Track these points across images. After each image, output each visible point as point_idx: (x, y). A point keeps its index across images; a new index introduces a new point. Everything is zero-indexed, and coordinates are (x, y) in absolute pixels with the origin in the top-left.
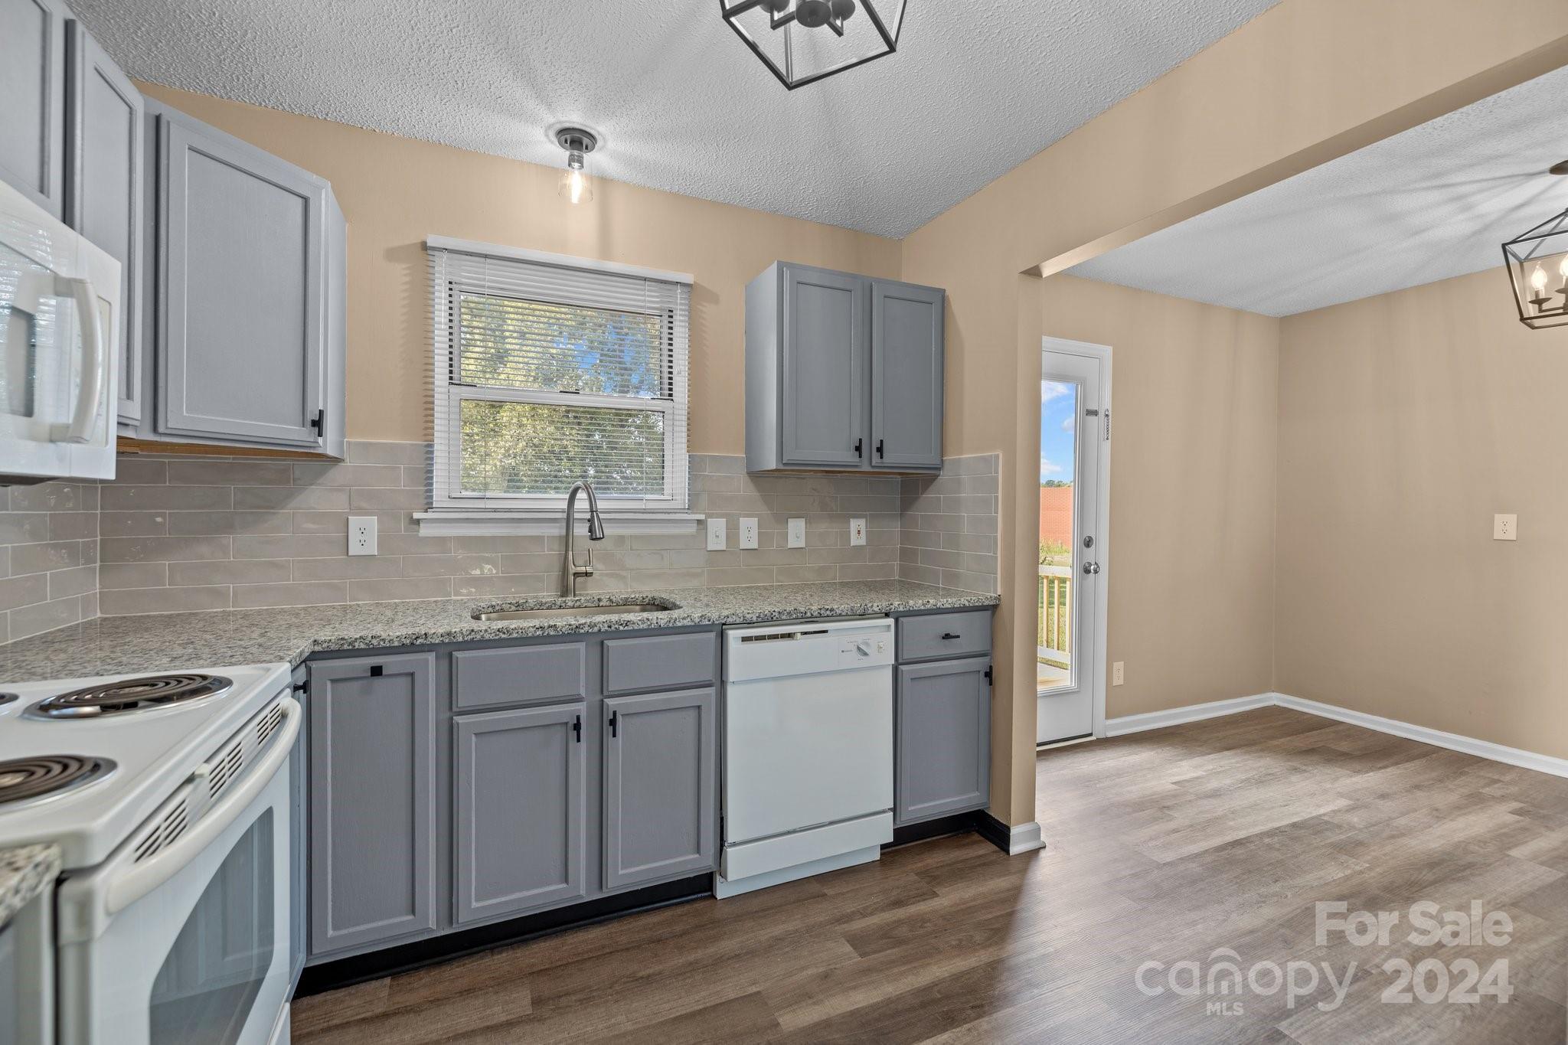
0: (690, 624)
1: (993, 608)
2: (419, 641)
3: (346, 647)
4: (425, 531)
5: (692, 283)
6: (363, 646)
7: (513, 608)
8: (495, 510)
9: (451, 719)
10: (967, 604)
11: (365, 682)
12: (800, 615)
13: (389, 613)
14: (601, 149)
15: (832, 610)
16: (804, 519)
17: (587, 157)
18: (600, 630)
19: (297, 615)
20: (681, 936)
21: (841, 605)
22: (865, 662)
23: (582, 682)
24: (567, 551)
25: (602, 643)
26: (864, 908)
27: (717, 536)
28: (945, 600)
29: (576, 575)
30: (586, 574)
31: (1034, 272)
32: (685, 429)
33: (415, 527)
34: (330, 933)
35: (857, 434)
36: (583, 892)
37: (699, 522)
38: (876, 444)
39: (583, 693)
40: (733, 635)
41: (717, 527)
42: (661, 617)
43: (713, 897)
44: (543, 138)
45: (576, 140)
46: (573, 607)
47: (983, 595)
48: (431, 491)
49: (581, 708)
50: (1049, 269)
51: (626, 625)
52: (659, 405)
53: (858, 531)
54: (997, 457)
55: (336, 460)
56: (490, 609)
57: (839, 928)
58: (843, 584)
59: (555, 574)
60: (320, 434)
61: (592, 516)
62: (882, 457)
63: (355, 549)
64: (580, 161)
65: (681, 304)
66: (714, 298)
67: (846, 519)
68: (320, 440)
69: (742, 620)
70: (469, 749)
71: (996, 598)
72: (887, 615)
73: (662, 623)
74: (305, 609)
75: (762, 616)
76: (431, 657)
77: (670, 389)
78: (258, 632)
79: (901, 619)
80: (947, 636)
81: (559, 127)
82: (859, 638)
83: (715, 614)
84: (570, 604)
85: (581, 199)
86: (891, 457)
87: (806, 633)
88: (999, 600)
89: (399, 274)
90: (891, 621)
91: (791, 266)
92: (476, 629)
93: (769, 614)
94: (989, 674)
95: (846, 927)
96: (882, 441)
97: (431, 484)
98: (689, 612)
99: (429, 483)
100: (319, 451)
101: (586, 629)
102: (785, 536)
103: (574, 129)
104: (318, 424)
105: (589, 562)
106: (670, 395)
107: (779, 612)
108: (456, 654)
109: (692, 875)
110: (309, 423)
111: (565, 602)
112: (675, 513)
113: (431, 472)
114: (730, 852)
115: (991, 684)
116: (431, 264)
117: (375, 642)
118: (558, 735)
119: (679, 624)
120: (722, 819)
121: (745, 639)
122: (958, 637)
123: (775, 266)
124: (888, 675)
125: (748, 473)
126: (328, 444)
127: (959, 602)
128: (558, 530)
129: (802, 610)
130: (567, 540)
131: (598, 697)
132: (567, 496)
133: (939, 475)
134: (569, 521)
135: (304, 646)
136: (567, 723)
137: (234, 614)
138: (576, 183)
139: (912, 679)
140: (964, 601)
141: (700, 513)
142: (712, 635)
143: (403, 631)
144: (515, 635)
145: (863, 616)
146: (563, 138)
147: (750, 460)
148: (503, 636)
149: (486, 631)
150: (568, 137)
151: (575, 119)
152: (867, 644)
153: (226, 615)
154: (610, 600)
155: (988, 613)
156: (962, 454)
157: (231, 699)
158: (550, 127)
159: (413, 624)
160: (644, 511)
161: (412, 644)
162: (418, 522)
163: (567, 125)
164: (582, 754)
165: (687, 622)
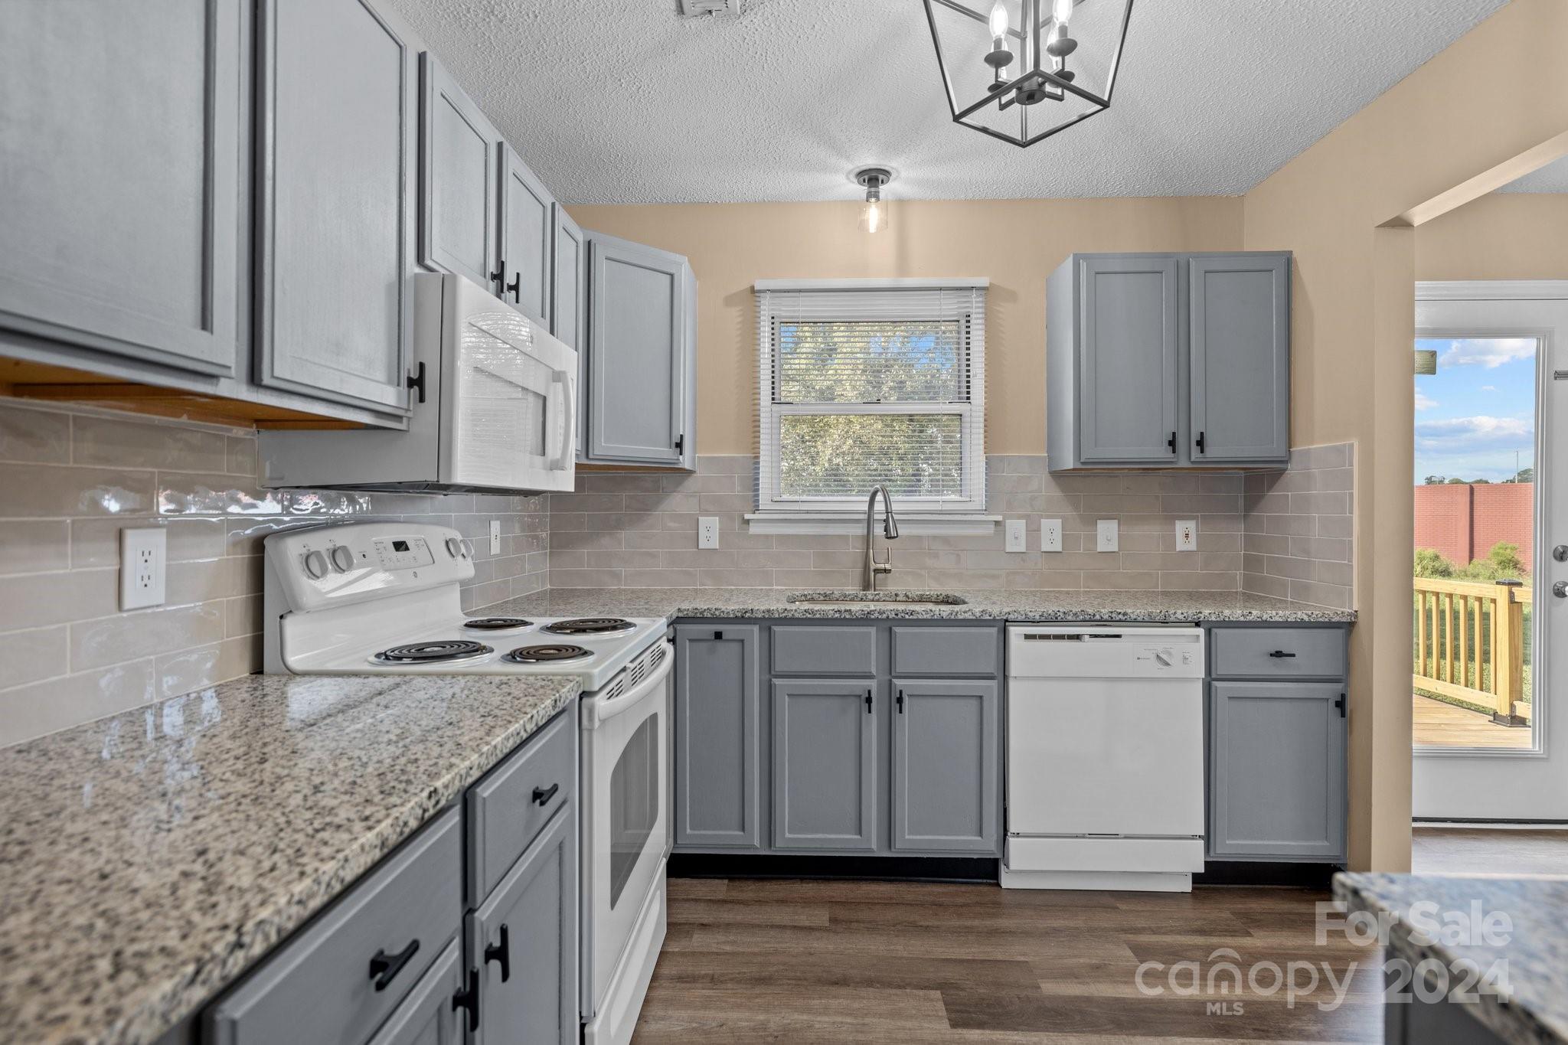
0: (971, 617)
1: (1348, 626)
2: (748, 615)
3: (698, 615)
4: (754, 529)
5: (987, 285)
6: (709, 616)
7: (822, 598)
8: (808, 512)
9: (771, 680)
10: (1306, 619)
11: (710, 643)
12: (1087, 617)
13: (727, 595)
14: (895, 179)
15: (1125, 614)
16: (1116, 521)
17: (883, 189)
18: (888, 617)
19: (665, 593)
20: (961, 906)
21: (1135, 611)
22: (1165, 672)
23: (873, 663)
24: (868, 548)
25: (890, 629)
26: (1159, 927)
27: (1016, 538)
28: (1274, 613)
29: (876, 571)
30: (886, 571)
31: (1401, 223)
32: (982, 431)
33: (745, 526)
34: (688, 831)
35: (1170, 428)
36: (874, 846)
37: (997, 523)
38: (1195, 437)
39: (874, 671)
40: (1015, 632)
41: (1016, 528)
42: (945, 610)
43: (998, 885)
44: (845, 181)
45: (873, 178)
46: (873, 601)
47: (1335, 610)
48: (758, 495)
49: (873, 684)
50: (1420, 215)
51: (911, 614)
52: (957, 408)
53: (1185, 534)
54: (1352, 445)
55: (690, 472)
56: (803, 598)
57: (1123, 936)
58: (1165, 594)
59: (859, 570)
60: (681, 454)
61: (888, 517)
62: (1202, 451)
63: (703, 544)
64: (877, 196)
65: (977, 308)
66: (1012, 296)
67: (1170, 519)
68: (681, 457)
69: (1024, 616)
70: (784, 707)
71: (1350, 615)
72: (1197, 624)
73: (944, 614)
74: (670, 590)
75: (1045, 614)
76: (756, 628)
77: (968, 393)
78: (643, 602)
79: (1214, 631)
80: (1278, 654)
81: (858, 170)
82: (1160, 647)
83: (997, 610)
84: (870, 597)
85: (878, 228)
86: (1213, 451)
87: (1096, 636)
88: (1356, 617)
89: (734, 316)
90: (1201, 631)
91: (1087, 257)
92: (788, 608)
93: (1053, 614)
94: (1341, 704)
95: (1131, 937)
96: (1202, 434)
97: (758, 490)
98: (974, 607)
99: (755, 488)
100: (680, 466)
101: (876, 615)
102: (1093, 539)
103: (870, 170)
104: (679, 445)
105: (887, 561)
106: (968, 398)
107: (1064, 613)
108: (775, 628)
109: (975, 857)
110: (674, 445)
111: (865, 595)
112: (972, 514)
113: (758, 479)
114: (1012, 841)
115: (1343, 715)
116: (758, 304)
117: (717, 613)
118: (853, 707)
119: (960, 617)
120: (1005, 810)
121: (1028, 637)
122: (1293, 655)
123: (1070, 260)
124: (1198, 690)
125: (1050, 473)
126: (686, 461)
127: (1295, 616)
128: (860, 530)
129: (1091, 611)
130: (868, 539)
131: (888, 677)
132: (868, 499)
133: (1286, 470)
134: (869, 521)
135: (672, 611)
136: (860, 696)
137: (624, 590)
138: (873, 215)
139: (1230, 698)
140: (1301, 615)
141: (999, 514)
142: (994, 630)
143: (736, 607)
144: (818, 616)
145: (1165, 623)
146: (862, 179)
147: (1051, 459)
148: (809, 616)
149: (796, 610)
150: (866, 177)
151: (870, 161)
152: (1170, 654)
153: (620, 591)
154: (907, 596)
155: (1340, 632)
156: (1313, 444)
157: (636, 634)
158: (849, 173)
159: (744, 603)
160: (941, 513)
161: (743, 617)
162: (748, 522)
163: (864, 168)
164: (873, 724)
165: (968, 616)
